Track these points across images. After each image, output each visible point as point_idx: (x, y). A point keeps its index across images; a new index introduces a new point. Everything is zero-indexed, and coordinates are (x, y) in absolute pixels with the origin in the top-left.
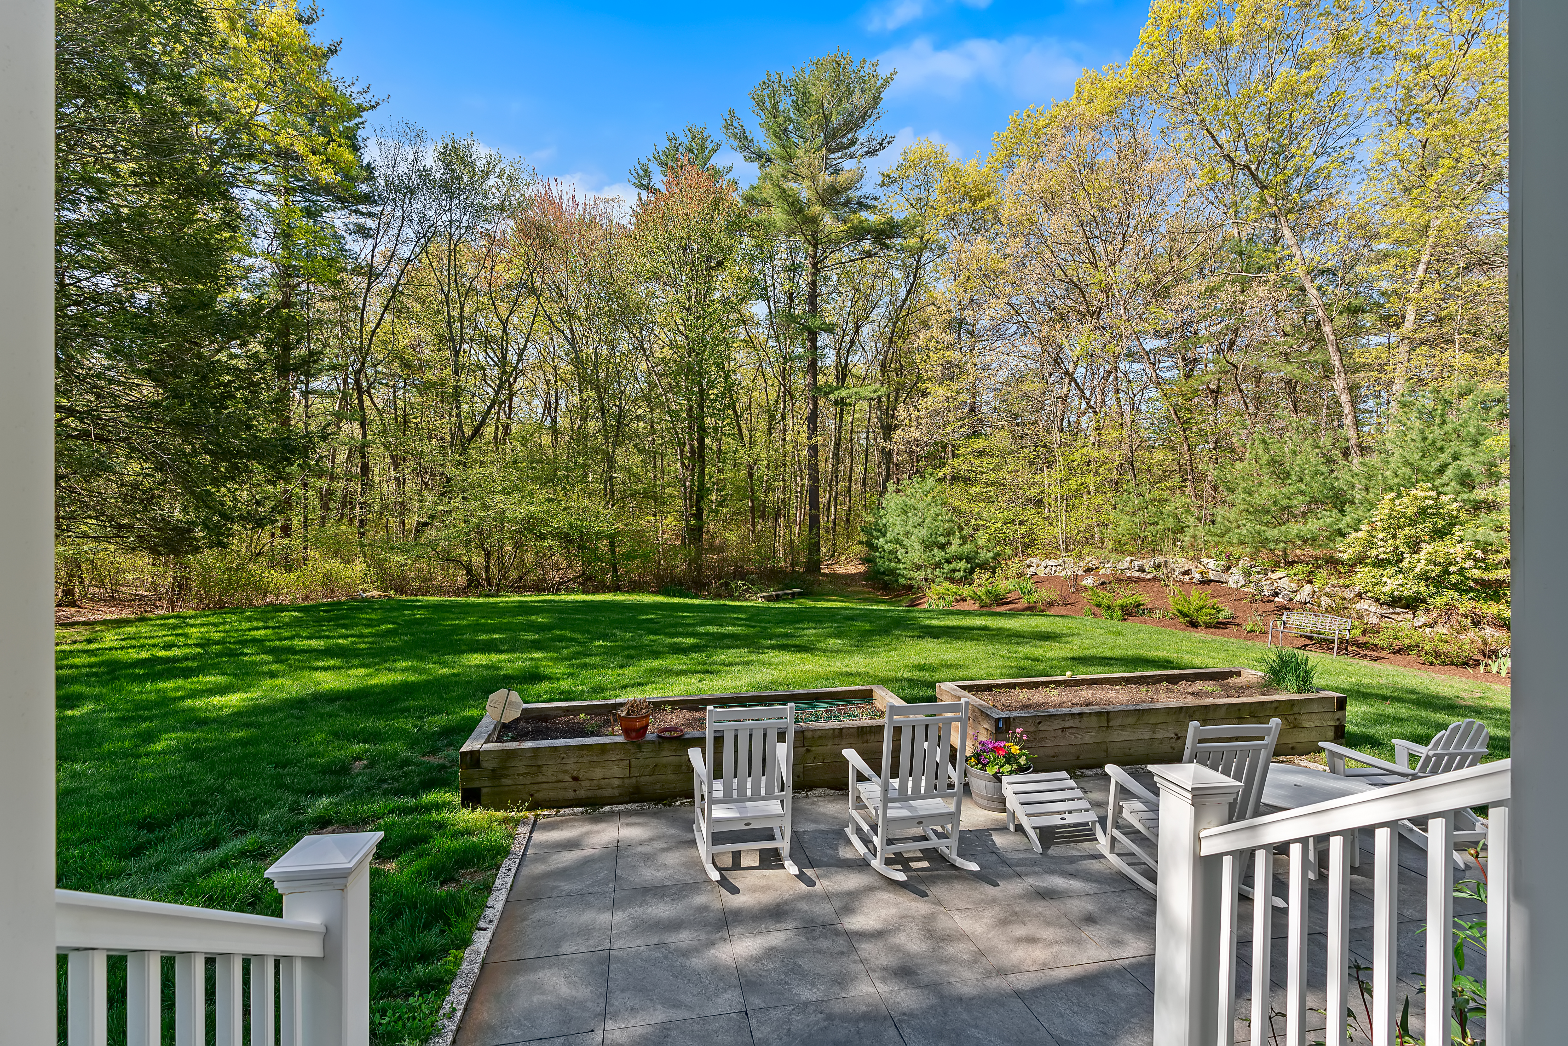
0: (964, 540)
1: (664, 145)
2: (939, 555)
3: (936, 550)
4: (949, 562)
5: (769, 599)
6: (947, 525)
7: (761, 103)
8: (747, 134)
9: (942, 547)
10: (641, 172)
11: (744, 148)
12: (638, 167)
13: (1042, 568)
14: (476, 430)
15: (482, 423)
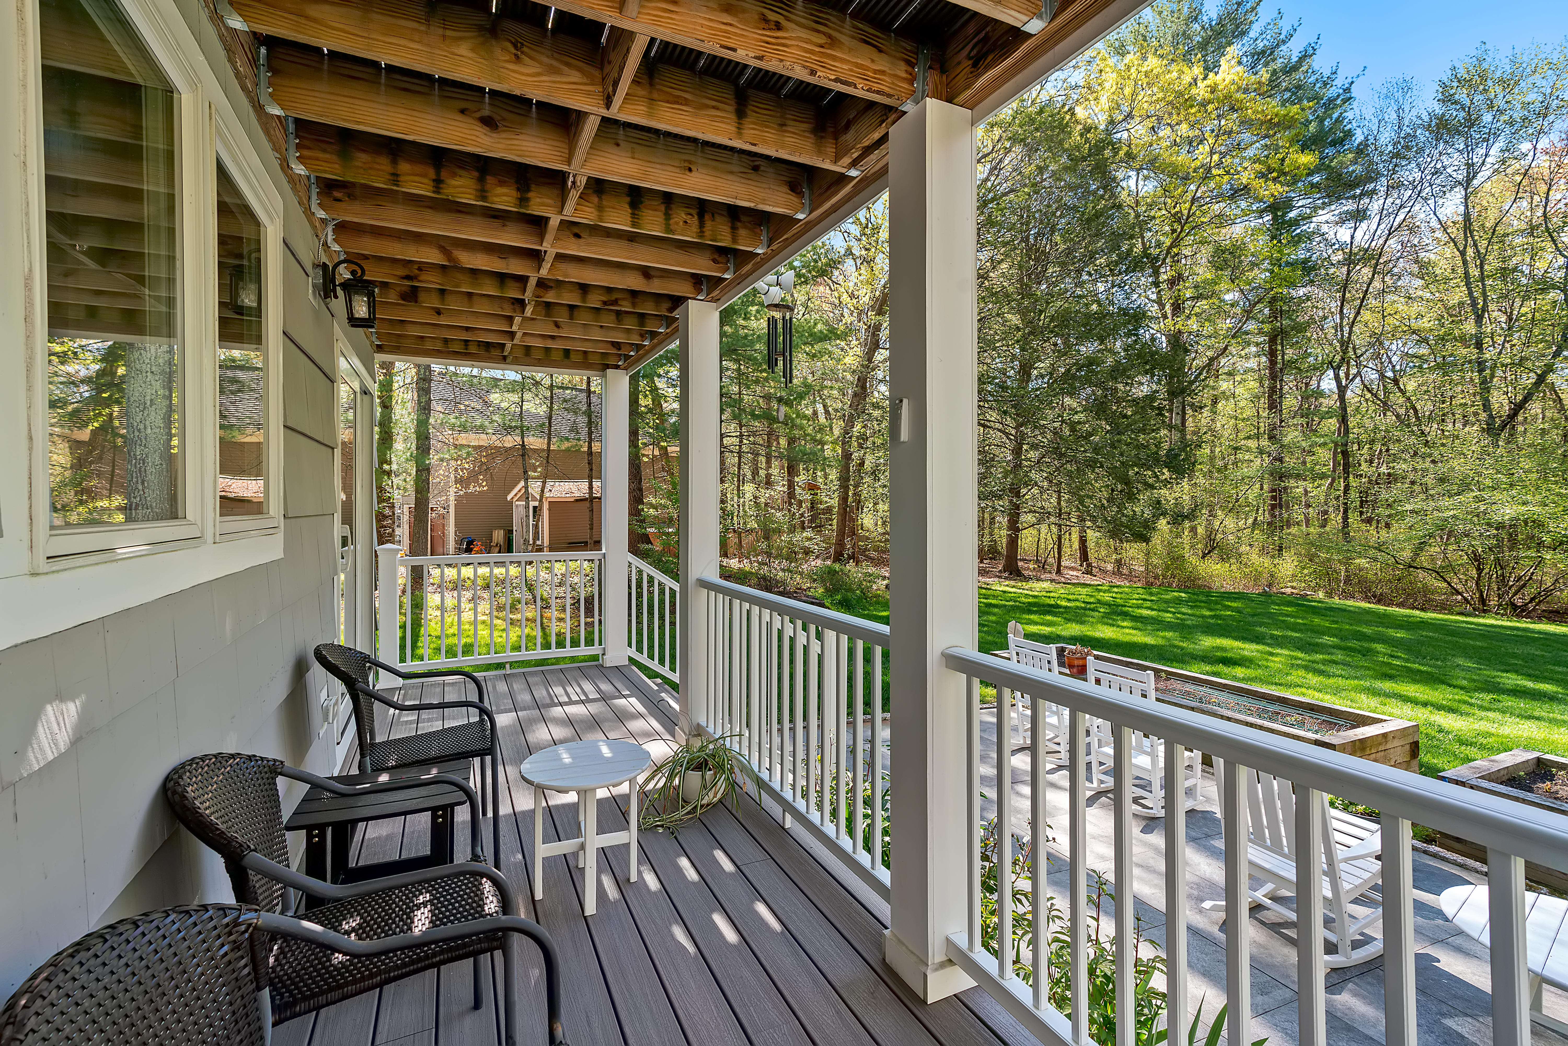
14: (1518, 408)
15: (1527, 399)
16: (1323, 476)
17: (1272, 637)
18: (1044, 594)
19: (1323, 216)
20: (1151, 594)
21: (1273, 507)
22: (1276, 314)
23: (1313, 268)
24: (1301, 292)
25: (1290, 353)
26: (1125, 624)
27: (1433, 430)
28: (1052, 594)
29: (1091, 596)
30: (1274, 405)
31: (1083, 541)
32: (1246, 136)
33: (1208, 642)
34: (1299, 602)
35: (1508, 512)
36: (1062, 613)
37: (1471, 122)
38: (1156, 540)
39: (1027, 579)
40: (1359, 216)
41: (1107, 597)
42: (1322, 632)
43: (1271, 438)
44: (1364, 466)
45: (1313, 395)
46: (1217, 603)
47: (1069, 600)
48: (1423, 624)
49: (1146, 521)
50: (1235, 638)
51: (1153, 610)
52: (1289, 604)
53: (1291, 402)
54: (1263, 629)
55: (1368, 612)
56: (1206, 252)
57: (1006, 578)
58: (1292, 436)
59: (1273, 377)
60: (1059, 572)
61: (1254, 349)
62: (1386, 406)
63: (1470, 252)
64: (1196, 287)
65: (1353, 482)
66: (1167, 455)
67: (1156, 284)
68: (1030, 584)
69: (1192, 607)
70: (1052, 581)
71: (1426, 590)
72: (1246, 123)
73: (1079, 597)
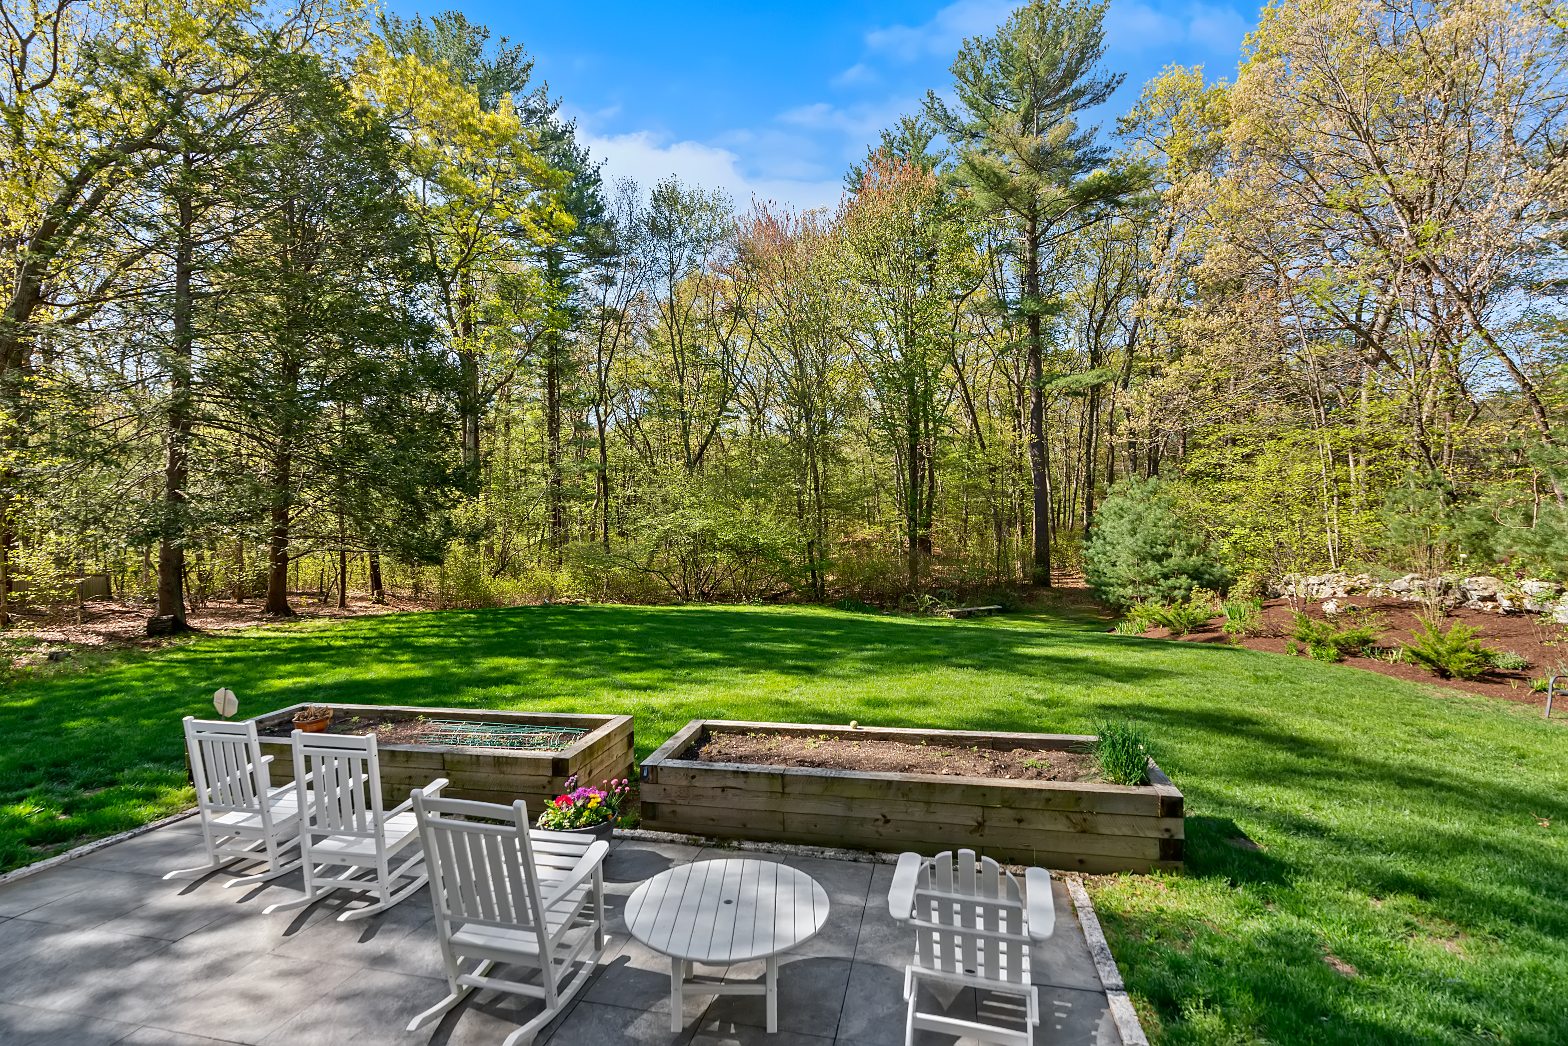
0: (1191, 549)
1: (878, 143)
2: (1153, 569)
3: (1149, 563)
4: (1166, 577)
5: (958, 616)
6: (1169, 533)
7: (962, 75)
8: (950, 113)
9: (1158, 559)
10: (854, 176)
11: (948, 128)
12: (851, 172)
13: (1302, 586)
14: (703, 448)
15: (707, 443)
16: (592, 497)
17: (545, 648)
18: (317, 634)
19: (585, 275)
20: (441, 619)
21: (554, 524)
22: (553, 351)
23: (580, 317)
24: (572, 336)
25: (565, 388)
26: (405, 658)
27: (658, 461)
28: (327, 634)
29: (373, 630)
30: (554, 432)
31: (375, 568)
32: (523, 183)
33: (486, 664)
34: (572, 611)
35: (697, 525)
36: (332, 656)
37: (671, 231)
38: (449, 561)
39: (297, 618)
40: (609, 281)
41: (392, 628)
42: (581, 636)
43: (552, 462)
44: (619, 490)
45: (581, 427)
46: (502, 620)
47: (346, 638)
48: (652, 617)
49: (438, 542)
50: (512, 655)
51: (439, 636)
52: (562, 613)
53: (566, 431)
54: (537, 642)
55: (617, 611)
56: (492, 281)
57: (269, 620)
58: (566, 461)
59: (552, 407)
60: (343, 604)
61: (538, 380)
62: (632, 441)
63: (675, 328)
64: (486, 312)
65: (612, 502)
66: (454, 473)
67: (447, 301)
68: (302, 624)
69: (478, 628)
70: (332, 616)
71: (657, 588)
72: (522, 170)
73: (360, 633)
